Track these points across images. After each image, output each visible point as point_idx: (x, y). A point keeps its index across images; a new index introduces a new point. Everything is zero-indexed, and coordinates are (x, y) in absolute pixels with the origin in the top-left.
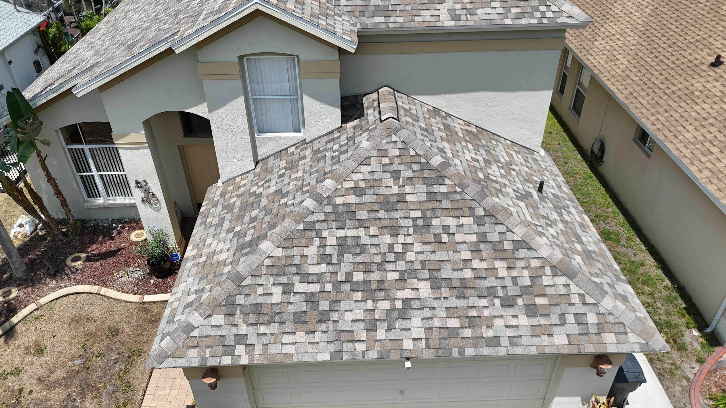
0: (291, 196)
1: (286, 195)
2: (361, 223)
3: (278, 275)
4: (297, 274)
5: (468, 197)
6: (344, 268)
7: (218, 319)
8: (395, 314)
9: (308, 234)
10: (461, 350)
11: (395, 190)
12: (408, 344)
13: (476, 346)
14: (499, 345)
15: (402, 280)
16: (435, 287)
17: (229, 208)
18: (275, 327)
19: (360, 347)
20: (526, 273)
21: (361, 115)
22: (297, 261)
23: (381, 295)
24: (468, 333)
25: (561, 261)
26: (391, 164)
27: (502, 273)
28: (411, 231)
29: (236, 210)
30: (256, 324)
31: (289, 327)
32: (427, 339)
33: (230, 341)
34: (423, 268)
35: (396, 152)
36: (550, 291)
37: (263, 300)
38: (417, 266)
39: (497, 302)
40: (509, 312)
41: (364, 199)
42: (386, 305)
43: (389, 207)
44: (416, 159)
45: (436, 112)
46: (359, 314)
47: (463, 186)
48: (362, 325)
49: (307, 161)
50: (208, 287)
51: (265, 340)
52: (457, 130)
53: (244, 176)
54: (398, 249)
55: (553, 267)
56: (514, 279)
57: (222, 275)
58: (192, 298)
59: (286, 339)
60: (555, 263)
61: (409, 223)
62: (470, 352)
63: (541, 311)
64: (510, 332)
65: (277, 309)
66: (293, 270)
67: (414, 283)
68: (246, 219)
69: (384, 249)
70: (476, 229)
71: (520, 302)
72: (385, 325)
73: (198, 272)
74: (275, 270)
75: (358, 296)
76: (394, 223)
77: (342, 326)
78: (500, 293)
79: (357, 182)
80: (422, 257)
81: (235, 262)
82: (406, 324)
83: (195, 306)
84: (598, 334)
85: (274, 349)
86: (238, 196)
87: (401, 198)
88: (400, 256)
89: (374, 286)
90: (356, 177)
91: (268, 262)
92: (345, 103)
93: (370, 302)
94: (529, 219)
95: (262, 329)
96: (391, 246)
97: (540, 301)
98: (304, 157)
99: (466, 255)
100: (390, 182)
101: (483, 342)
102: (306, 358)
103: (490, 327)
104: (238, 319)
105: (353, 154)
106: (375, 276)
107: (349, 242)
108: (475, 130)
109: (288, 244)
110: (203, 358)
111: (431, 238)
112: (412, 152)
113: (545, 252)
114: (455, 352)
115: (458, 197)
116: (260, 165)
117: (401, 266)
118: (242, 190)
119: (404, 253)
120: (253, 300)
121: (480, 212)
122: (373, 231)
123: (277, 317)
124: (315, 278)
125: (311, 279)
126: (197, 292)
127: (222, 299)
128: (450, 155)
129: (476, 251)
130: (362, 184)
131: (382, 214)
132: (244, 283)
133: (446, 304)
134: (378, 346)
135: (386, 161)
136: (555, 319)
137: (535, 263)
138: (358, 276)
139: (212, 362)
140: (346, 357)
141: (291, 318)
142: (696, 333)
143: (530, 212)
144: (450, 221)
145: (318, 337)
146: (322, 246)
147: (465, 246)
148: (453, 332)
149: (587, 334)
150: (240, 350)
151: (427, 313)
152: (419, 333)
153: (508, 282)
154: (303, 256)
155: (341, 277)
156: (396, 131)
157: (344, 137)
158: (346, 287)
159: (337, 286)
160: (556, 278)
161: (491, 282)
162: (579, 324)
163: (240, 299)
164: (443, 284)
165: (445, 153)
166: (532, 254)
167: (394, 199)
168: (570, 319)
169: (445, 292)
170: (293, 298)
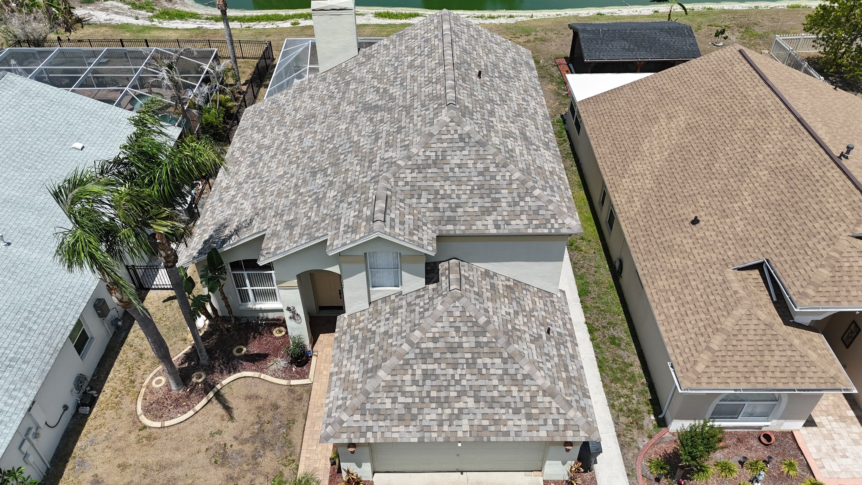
0: (394, 338)
1: (391, 336)
2: (436, 360)
3: (388, 392)
4: (399, 391)
5: (499, 346)
6: (426, 388)
7: (357, 417)
8: (454, 417)
9: (406, 367)
10: (489, 438)
11: (457, 339)
12: (460, 434)
13: (497, 436)
14: (509, 436)
15: (459, 396)
16: (477, 401)
17: (354, 338)
18: (388, 423)
19: (434, 435)
20: (528, 394)
21: (437, 281)
22: (399, 383)
23: (446, 405)
24: (493, 428)
25: (549, 388)
26: (455, 322)
27: (515, 394)
28: (465, 366)
29: (360, 341)
30: (377, 420)
31: (395, 422)
32: (470, 432)
33: (364, 430)
34: (471, 390)
35: (458, 314)
36: (541, 405)
37: (380, 407)
38: (467, 389)
39: (511, 411)
40: (516, 417)
41: (438, 345)
42: (448, 411)
43: (453, 351)
44: (470, 319)
45: (487, 274)
46: (434, 417)
47: (497, 338)
48: (435, 423)
49: (403, 310)
50: (349, 396)
51: (383, 430)
52: (499, 287)
53: (362, 313)
54: (457, 377)
55: (544, 391)
56: (521, 398)
57: (356, 389)
58: (340, 402)
59: (394, 429)
60: (545, 389)
61: (464, 361)
62: (493, 439)
63: (534, 417)
64: (516, 429)
65: (389, 412)
66: (397, 389)
67: (465, 398)
68: (367, 350)
69: (449, 378)
70: (502, 366)
71: (523, 411)
72: (448, 423)
73: (341, 385)
74: (387, 389)
75: (434, 405)
76: (455, 361)
77: (424, 423)
78: (513, 405)
79: (434, 333)
80: (470, 383)
81: (364, 382)
82: (459, 423)
83: (343, 408)
84: (564, 431)
85: (388, 435)
86: (360, 329)
87: (460, 345)
88: (458, 382)
89: (442, 400)
90: (434, 330)
91: (383, 384)
92: (428, 268)
93: (440, 409)
94: (535, 358)
95: (381, 423)
96: (453, 376)
97: (534, 411)
98: (401, 307)
99: (495, 382)
100: (454, 334)
101: (501, 434)
102: (405, 440)
103: (505, 425)
104: (368, 417)
105: (432, 314)
106: (443, 394)
107: (429, 372)
108: (512, 284)
109: (394, 373)
110: (350, 439)
111: (476, 371)
112: (468, 314)
113: (540, 382)
114: (485, 439)
115: (493, 345)
116: (372, 305)
117: (458, 388)
118: (362, 325)
119: (460, 380)
120: (375, 406)
121: (505, 355)
122: (443, 366)
123: (389, 416)
124: (409, 394)
125: (407, 394)
126: (342, 399)
127: (358, 405)
128: (491, 313)
129: (501, 380)
130: (437, 335)
131: (448, 355)
132: (370, 396)
133: (482, 411)
134: (443, 435)
135: (452, 319)
136: (541, 422)
137: (534, 388)
138: (434, 394)
139: (354, 441)
140: (426, 440)
141: (396, 417)
142: (653, 418)
143: (537, 352)
144: (488, 361)
145: (411, 428)
146: (413, 375)
147: (495, 376)
148: (485, 428)
149: (558, 431)
150: (369, 435)
151: (471, 416)
152: (466, 428)
153: (518, 400)
154: (402, 381)
155: (424, 394)
156: (459, 299)
157: (426, 296)
158: (427, 400)
159: (422, 399)
160: (545, 398)
161: (508, 399)
162: (554, 425)
163: (368, 406)
164: (482, 399)
165: (488, 312)
166: (532, 382)
167: (456, 345)
168: (550, 422)
169: (482, 404)
170: (397, 406)
